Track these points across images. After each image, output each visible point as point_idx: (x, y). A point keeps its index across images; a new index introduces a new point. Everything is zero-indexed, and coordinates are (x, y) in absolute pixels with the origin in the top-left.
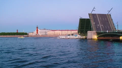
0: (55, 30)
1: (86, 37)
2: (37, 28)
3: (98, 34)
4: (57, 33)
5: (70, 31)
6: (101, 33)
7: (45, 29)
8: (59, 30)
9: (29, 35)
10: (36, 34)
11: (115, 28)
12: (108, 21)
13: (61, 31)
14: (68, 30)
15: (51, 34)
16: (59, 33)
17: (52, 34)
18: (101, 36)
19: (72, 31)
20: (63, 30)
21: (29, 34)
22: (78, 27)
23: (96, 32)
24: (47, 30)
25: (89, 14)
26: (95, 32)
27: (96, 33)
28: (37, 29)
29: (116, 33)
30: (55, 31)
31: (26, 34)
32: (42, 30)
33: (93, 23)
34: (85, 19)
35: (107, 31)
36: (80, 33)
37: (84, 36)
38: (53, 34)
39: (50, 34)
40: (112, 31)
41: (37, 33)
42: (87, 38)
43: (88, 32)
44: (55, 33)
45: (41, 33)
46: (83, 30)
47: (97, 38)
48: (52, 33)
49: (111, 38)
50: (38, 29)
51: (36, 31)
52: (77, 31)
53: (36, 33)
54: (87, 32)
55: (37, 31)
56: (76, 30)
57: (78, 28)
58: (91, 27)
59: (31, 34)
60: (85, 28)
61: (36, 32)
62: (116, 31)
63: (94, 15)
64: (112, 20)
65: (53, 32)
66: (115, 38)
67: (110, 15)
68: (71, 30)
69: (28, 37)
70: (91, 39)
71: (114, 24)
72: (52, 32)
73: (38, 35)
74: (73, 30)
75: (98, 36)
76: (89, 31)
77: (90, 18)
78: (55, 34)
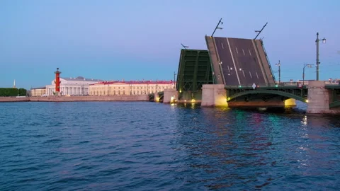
0: (113, 80)
1: (198, 101)
2: (58, 74)
3: (230, 92)
4: (117, 90)
5: (155, 85)
6: (239, 90)
7: (81, 78)
8: (124, 82)
9: (33, 95)
10: (54, 94)
11: (274, 78)
12: (255, 59)
13: (128, 85)
14: (148, 82)
15: (99, 94)
16: (122, 90)
17: (103, 94)
18: (237, 99)
19: (159, 85)
20: (133, 80)
21: (30, 92)
22: (177, 73)
23: (225, 88)
24: (87, 80)
25: (207, 38)
26: (221, 86)
27: (225, 91)
28: (58, 79)
29: (276, 89)
30: (110, 85)
31: (23, 92)
32: (73, 80)
33: (216, 63)
34: (195, 52)
35: (254, 86)
36: (183, 90)
37: (194, 97)
38: (106, 94)
39: (96, 94)
40: (267, 86)
41: (58, 89)
42: (202, 104)
43: (204, 86)
44: (112, 90)
45: (69, 88)
46: (191, 83)
47: (226, 104)
48: (102, 91)
49: (262, 103)
50: (60, 79)
51: (53, 83)
52: (173, 86)
53: (55, 91)
54: (200, 88)
55: (58, 83)
56: (171, 83)
57: (176, 76)
58: (211, 72)
59: (39, 92)
60: (195, 76)
61: (53, 86)
62: (276, 84)
63: (219, 42)
64: (266, 55)
65: (107, 86)
66: (274, 104)
67: (262, 42)
68: (157, 83)
69: (29, 101)
70: (213, 107)
71: (270, 67)
72: (103, 86)
73: (59, 94)
74: (161, 83)
75: (229, 99)
76: (205, 83)
77: (208, 48)
78: (112, 93)
